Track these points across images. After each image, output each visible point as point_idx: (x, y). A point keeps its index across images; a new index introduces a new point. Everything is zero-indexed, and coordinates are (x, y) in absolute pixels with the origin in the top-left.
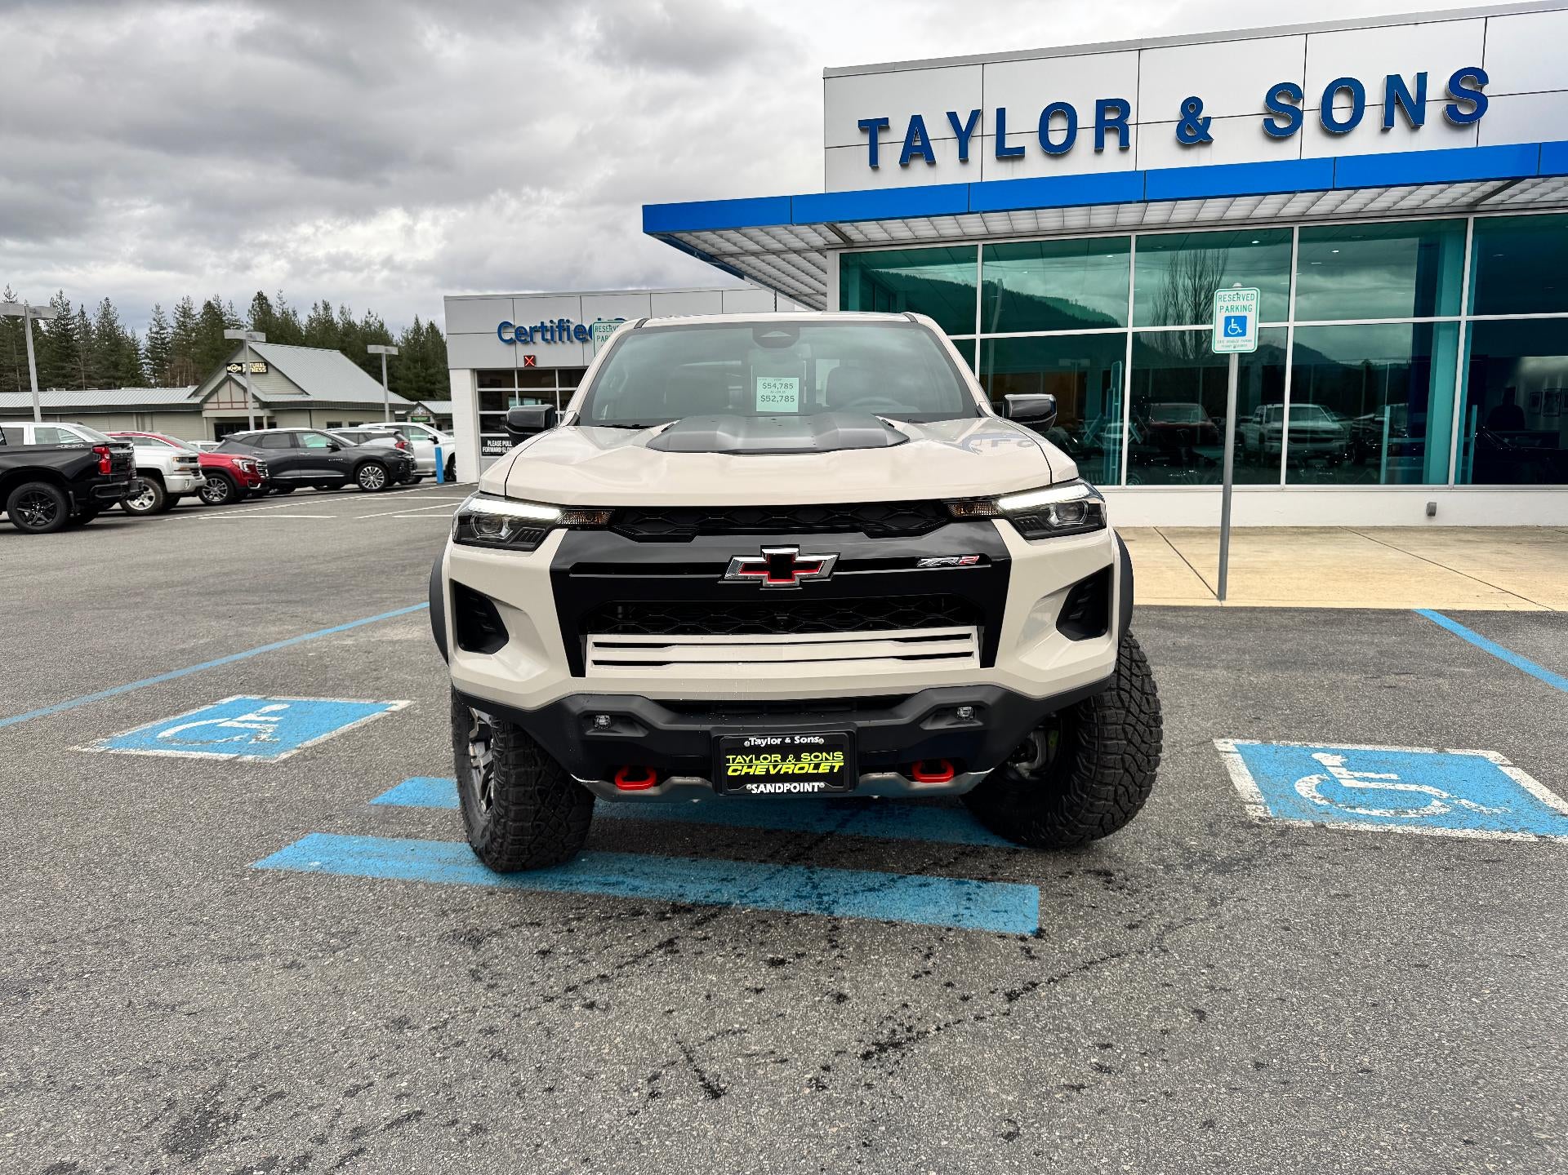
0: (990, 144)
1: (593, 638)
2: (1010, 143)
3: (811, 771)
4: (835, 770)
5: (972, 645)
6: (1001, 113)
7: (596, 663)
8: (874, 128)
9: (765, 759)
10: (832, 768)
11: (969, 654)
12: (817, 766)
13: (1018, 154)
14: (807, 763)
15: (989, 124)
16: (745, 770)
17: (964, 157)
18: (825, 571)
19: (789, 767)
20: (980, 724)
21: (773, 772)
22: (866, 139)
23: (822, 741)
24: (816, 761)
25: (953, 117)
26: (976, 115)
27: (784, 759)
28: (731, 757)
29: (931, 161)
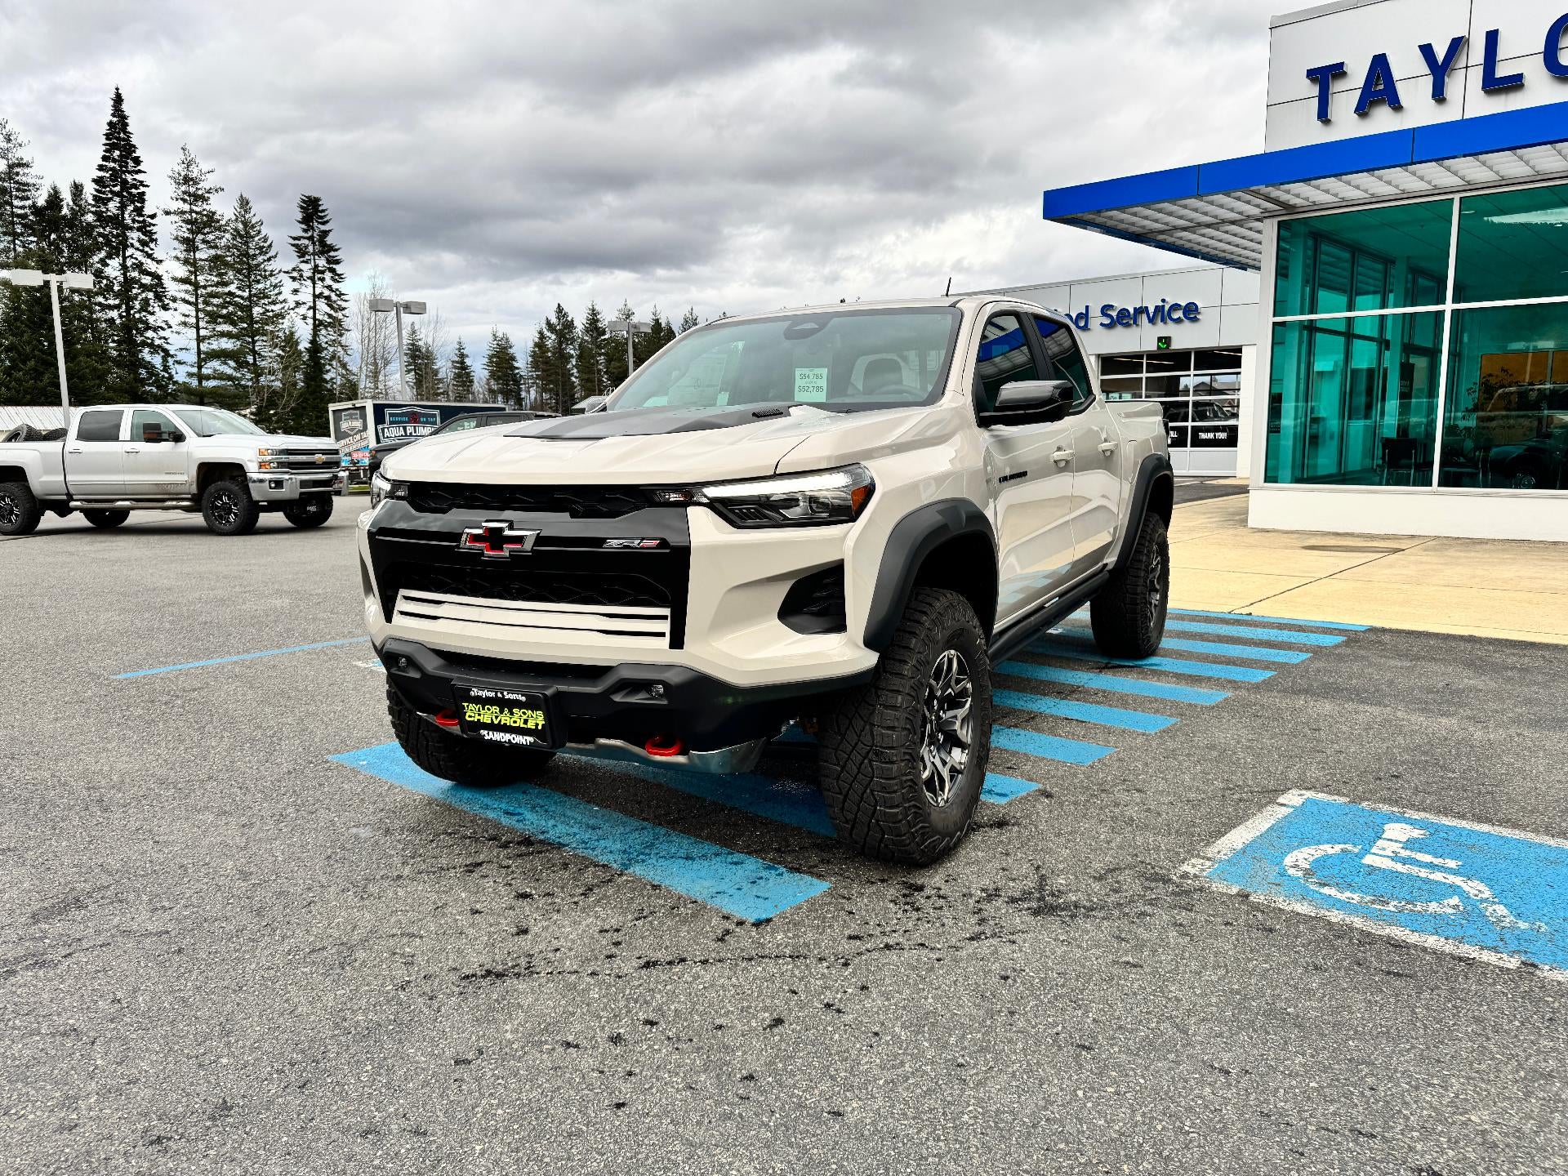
0: (1476, 76)
1: (403, 592)
2: (1502, 71)
3: (522, 725)
4: (540, 727)
5: (665, 627)
6: (1492, 38)
7: (402, 613)
8: (1326, 77)
9: (489, 709)
10: (537, 725)
11: (662, 635)
12: (526, 722)
13: (1515, 83)
14: (517, 718)
15: (1477, 52)
16: (477, 717)
17: (1439, 95)
18: (528, 545)
19: (505, 719)
20: (665, 702)
21: (496, 722)
22: (1315, 90)
23: (524, 699)
24: (525, 717)
25: (1427, 51)
26: (1457, 45)
27: (502, 712)
28: (466, 704)
29: (1397, 106)
